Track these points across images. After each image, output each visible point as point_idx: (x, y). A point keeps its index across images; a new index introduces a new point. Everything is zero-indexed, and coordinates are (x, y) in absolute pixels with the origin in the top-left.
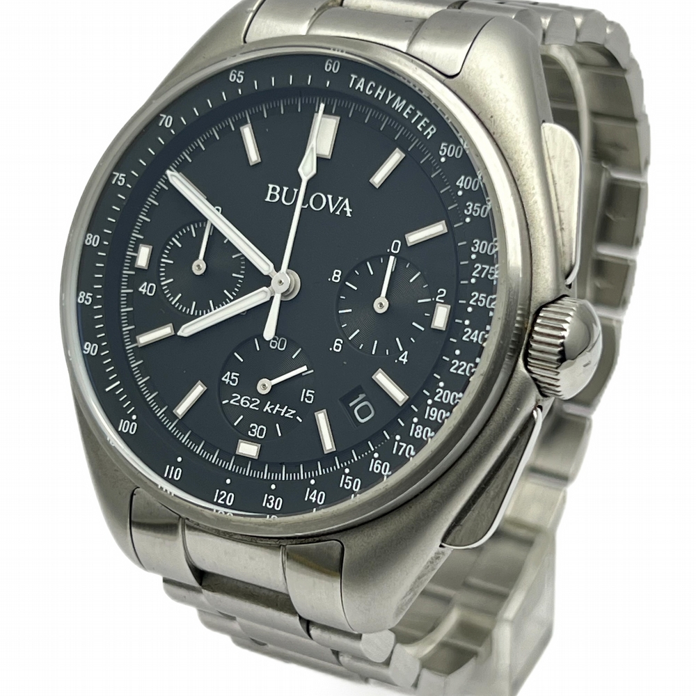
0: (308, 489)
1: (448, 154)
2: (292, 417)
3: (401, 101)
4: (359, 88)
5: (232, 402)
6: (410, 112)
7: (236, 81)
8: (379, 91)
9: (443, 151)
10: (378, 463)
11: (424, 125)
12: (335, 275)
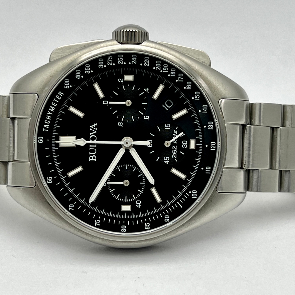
0: (203, 112)
1: (68, 85)
2: (177, 131)
3: (51, 108)
4: (48, 127)
5: (176, 158)
6: (54, 104)
7: (51, 180)
8: (48, 118)
9: (67, 87)
10: (188, 86)
11: (59, 97)
12: (120, 125)
